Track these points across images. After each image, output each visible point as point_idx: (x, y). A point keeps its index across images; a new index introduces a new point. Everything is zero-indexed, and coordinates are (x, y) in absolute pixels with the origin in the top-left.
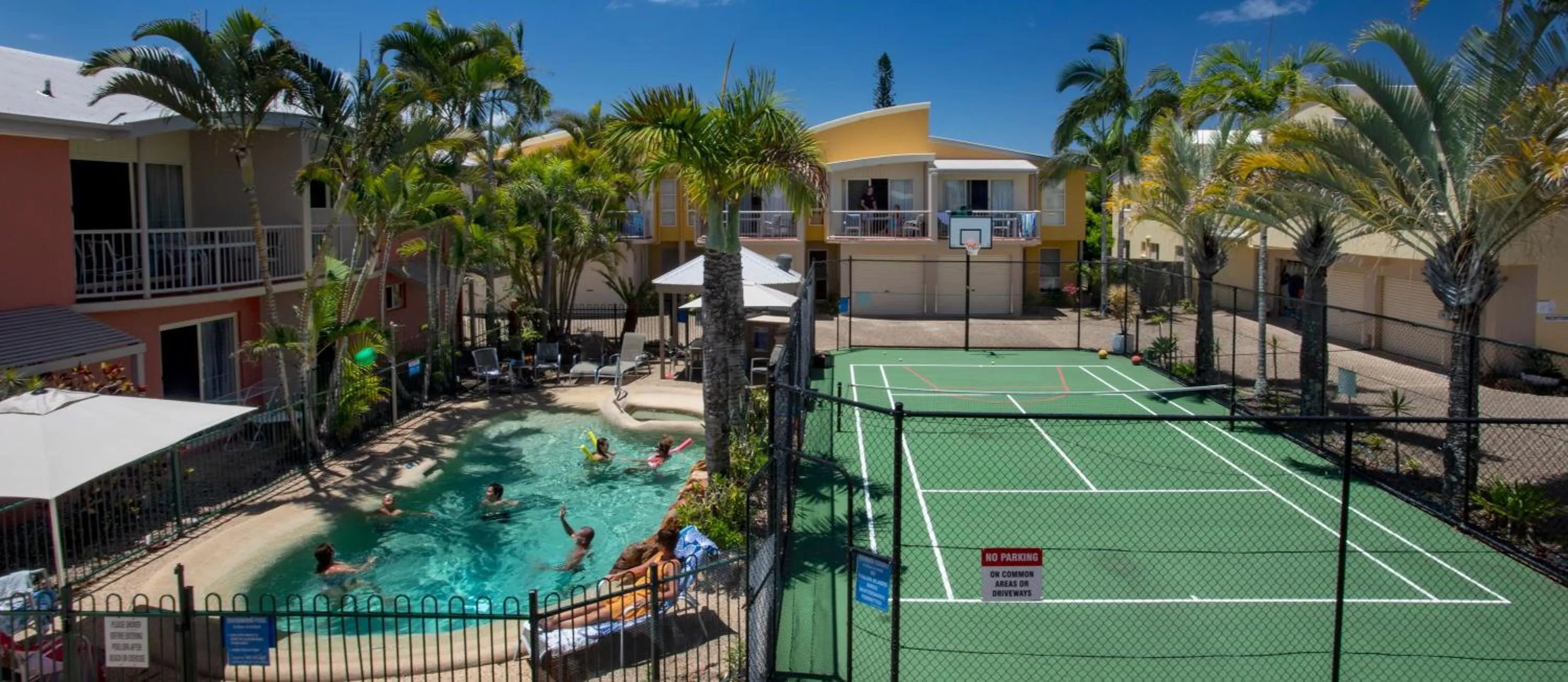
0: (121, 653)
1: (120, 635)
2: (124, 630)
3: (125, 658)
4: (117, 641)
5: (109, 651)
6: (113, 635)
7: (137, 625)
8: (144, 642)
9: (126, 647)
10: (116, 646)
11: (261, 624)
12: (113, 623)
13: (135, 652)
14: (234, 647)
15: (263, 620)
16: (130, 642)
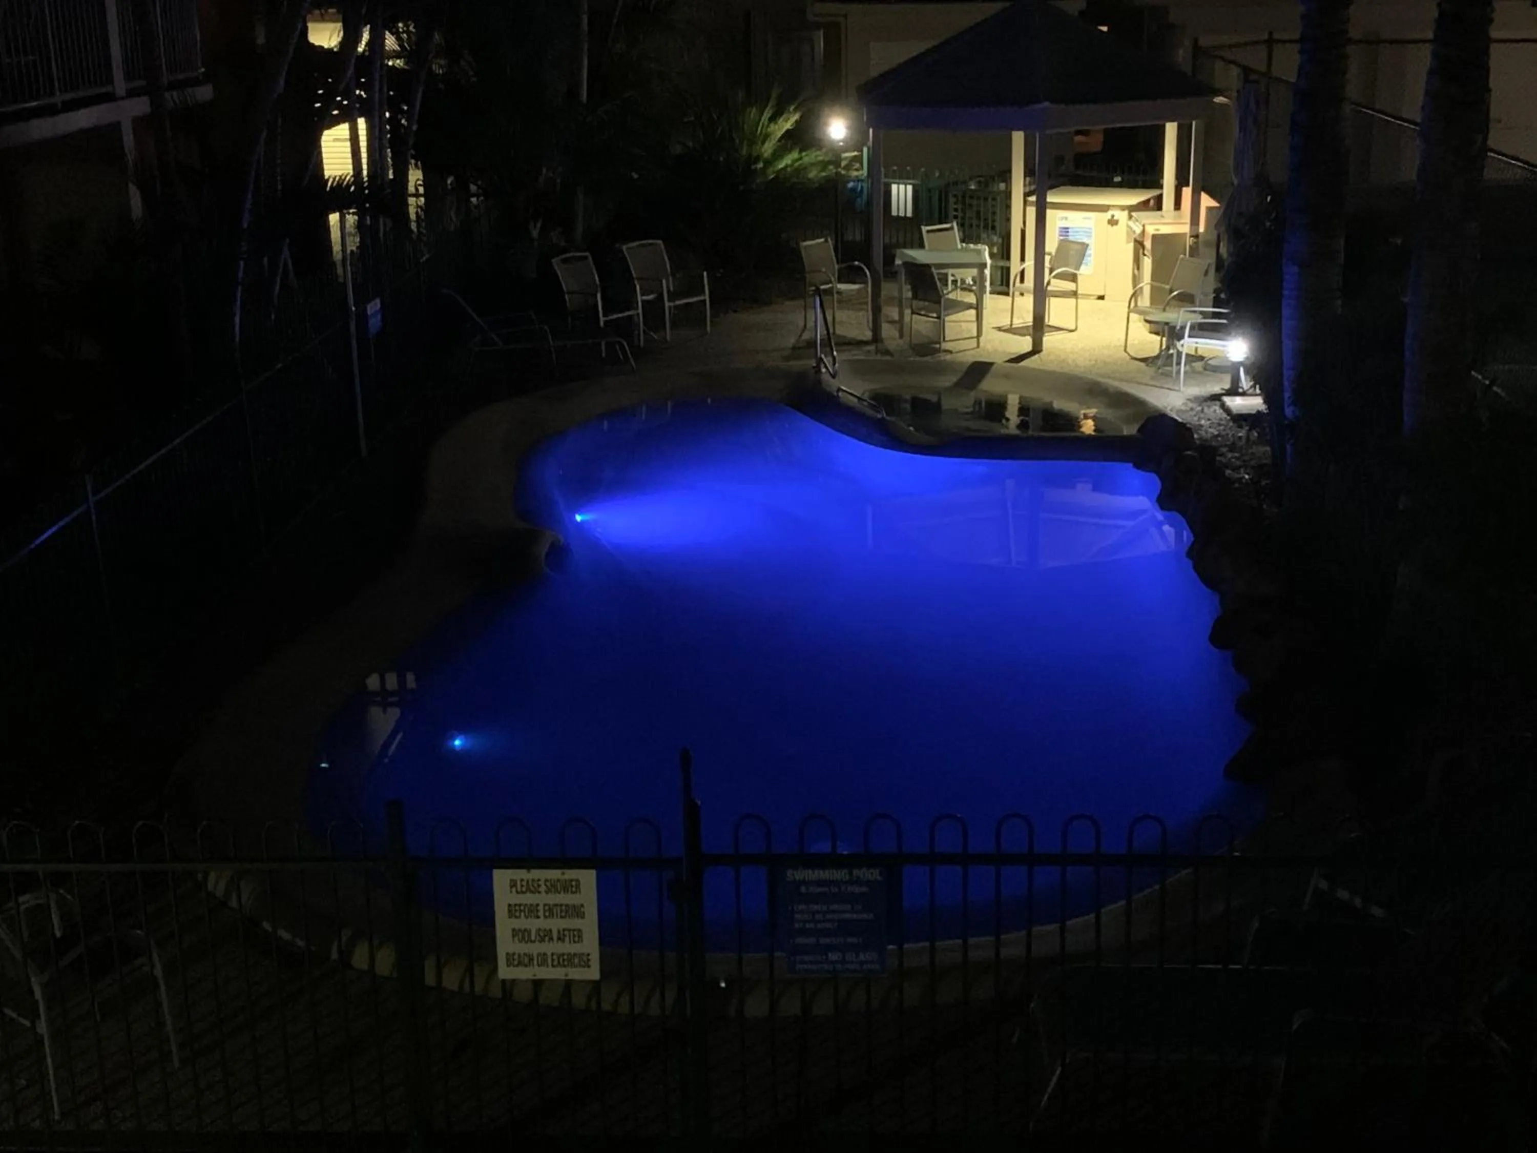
0: (535, 949)
1: (532, 911)
2: (542, 899)
3: (543, 960)
4: (522, 923)
5: (505, 944)
6: (513, 911)
7: (572, 887)
8: (590, 925)
9: (545, 936)
10: (521, 935)
11: (868, 883)
12: (513, 884)
13: (568, 948)
14: (803, 932)
15: (873, 874)
16: (556, 924)
